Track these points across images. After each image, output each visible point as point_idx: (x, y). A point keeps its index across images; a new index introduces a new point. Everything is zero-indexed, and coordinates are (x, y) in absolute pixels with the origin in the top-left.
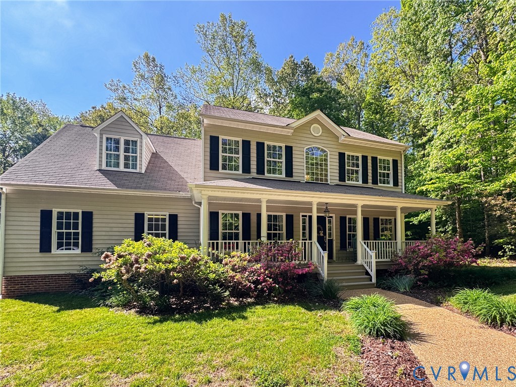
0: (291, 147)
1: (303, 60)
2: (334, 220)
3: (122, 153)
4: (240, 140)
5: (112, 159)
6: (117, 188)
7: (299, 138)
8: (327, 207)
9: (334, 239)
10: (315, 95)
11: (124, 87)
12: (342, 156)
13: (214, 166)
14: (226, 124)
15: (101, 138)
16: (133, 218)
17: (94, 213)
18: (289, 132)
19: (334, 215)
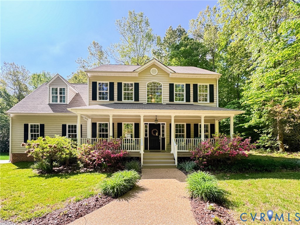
0: (138, 84)
1: (177, 28)
2: (165, 126)
3: (59, 95)
4: (108, 82)
5: (55, 98)
6: (53, 112)
7: (143, 78)
8: (156, 118)
9: (166, 137)
10: (182, 48)
11: (84, 61)
12: (171, 86)
13: (94, 98)
14: (100, 74)
15: (50, 88)
16: (61, 127)
17: (45, 125)
18: (136, 75)
19: (165, 123)
